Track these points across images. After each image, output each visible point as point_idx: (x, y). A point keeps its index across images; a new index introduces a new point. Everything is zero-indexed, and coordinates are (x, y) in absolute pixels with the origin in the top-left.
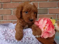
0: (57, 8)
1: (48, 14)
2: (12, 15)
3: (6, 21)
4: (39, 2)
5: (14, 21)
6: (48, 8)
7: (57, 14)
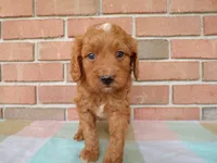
0: (202, 37)
1: (170, 60)
2: (36, 61)
3: (13, 84)
4: (133, 16)
5: (42, 84)
6: (169, 39)
7: (200, 58)
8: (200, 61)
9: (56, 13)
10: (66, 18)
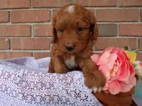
0: (139, 23)
1: (118, 37)
2: (32, 37)
3: (18, 51)
4: (95, 9)
6: (117, 24)
8: (138, 38)
9: (45, 6)
10: (51, 10)
